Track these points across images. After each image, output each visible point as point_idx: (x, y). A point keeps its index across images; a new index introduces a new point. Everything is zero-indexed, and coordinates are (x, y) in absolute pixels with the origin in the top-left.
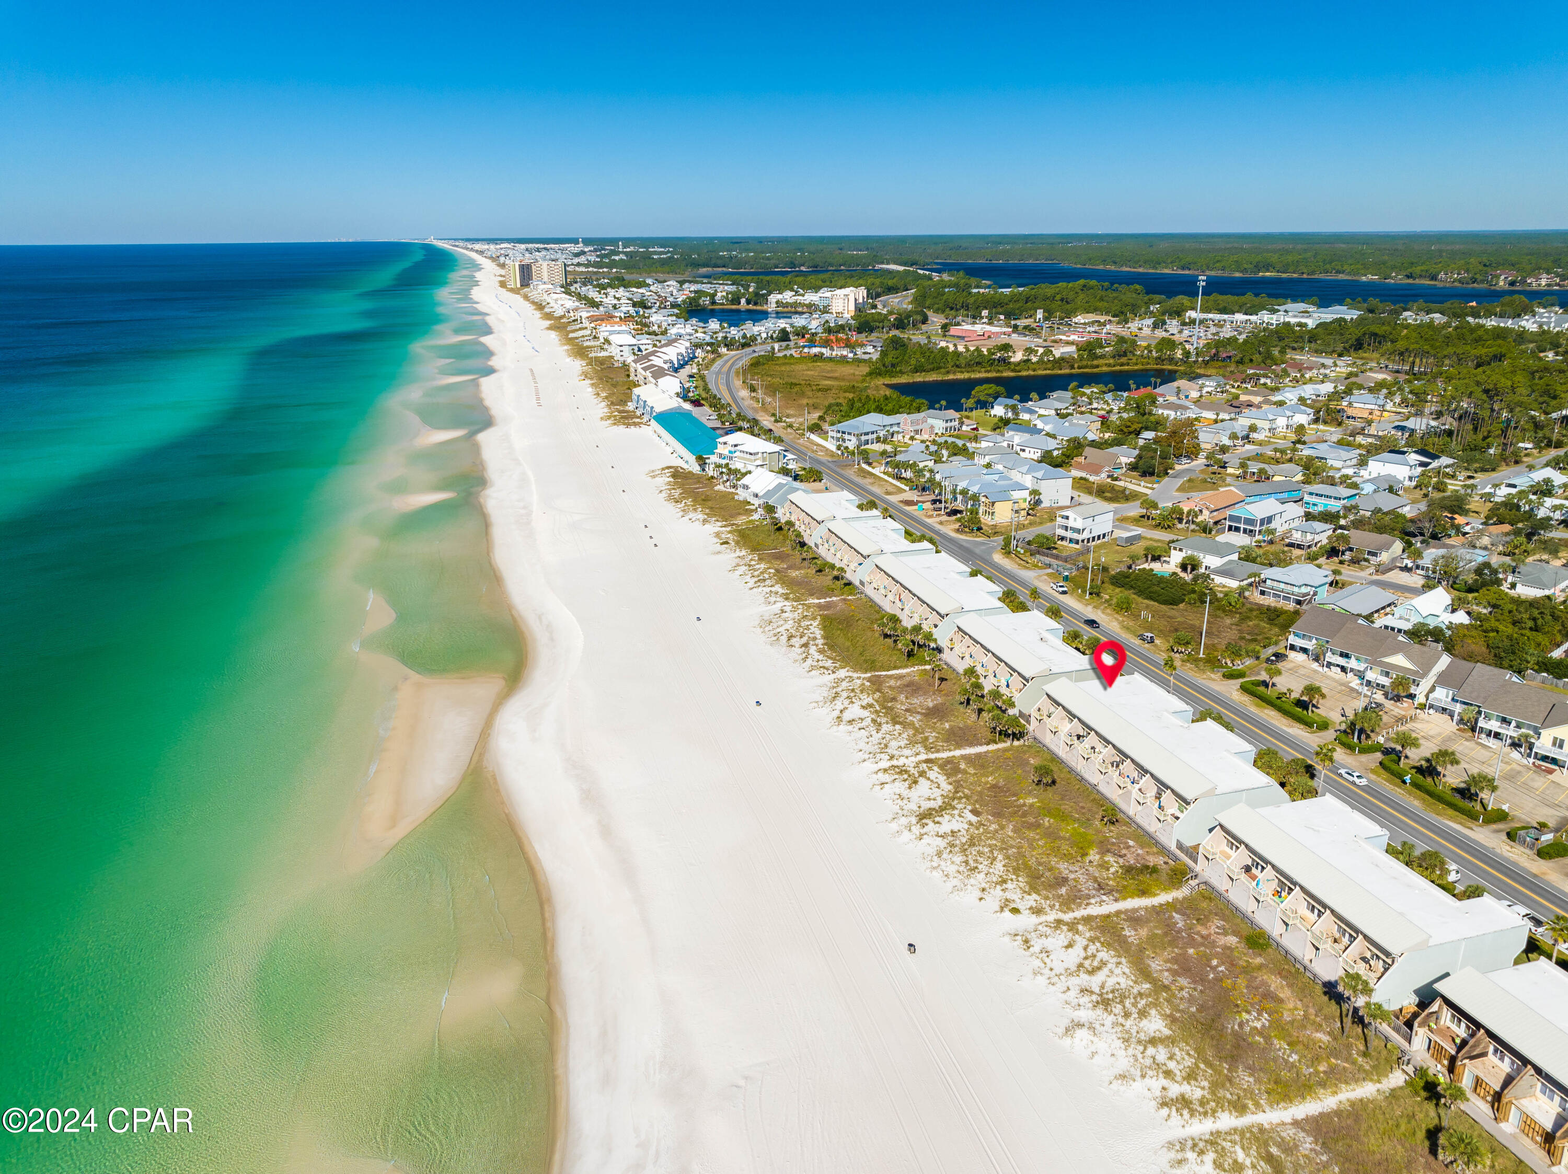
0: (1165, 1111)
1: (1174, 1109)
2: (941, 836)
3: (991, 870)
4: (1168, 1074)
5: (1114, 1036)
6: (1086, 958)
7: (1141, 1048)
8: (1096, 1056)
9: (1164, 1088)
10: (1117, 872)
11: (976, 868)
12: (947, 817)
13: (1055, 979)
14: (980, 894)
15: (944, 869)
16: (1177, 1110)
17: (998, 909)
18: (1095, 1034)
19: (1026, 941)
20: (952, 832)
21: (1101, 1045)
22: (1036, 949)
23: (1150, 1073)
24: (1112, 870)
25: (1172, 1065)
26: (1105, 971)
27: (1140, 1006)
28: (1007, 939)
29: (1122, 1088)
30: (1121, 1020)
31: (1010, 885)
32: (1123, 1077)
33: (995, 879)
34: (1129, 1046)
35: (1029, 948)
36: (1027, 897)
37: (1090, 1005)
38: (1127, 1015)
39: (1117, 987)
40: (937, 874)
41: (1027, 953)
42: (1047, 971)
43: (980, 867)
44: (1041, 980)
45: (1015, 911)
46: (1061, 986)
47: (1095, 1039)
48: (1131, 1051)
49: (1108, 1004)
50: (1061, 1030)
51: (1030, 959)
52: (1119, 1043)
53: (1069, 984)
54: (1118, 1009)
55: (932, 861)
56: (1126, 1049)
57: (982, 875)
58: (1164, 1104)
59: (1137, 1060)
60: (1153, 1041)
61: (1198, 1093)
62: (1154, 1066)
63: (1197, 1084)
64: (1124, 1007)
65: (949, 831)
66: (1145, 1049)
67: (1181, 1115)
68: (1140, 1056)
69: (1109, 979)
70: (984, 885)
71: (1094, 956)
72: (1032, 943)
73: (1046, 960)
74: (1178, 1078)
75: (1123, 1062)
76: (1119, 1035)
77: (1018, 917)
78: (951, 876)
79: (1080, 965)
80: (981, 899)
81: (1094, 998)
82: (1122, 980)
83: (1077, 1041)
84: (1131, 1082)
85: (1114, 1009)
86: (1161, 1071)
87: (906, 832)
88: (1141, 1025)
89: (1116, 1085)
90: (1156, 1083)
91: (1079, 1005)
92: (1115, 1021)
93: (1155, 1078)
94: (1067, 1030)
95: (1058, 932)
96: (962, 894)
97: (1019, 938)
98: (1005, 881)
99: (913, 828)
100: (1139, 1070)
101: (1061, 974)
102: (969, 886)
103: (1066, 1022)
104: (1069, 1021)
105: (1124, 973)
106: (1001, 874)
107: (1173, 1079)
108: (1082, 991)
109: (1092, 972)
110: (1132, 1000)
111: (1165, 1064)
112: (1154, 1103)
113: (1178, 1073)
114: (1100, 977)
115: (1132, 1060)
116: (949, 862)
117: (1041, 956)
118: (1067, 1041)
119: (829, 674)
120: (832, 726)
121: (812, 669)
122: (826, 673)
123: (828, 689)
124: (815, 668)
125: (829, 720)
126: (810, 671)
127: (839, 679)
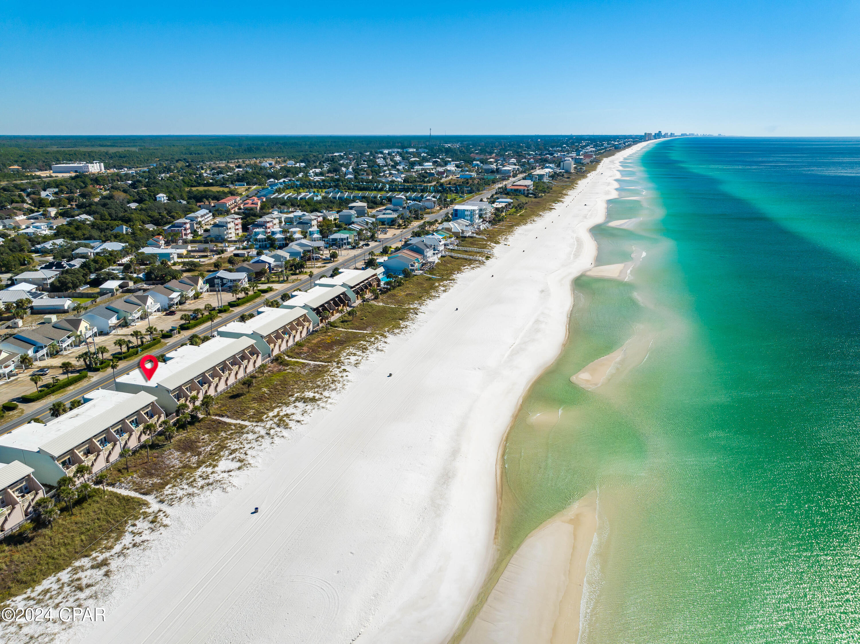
87: (329, 401)
99: (325, 400)
119: (164, 512)
120: (252, 467)
121: (160, 527)
122: (164, 514)
123: (195, 498)
124: (158, 525)
125: (245, 472)
126: (165, 526)
127: (169, 503)
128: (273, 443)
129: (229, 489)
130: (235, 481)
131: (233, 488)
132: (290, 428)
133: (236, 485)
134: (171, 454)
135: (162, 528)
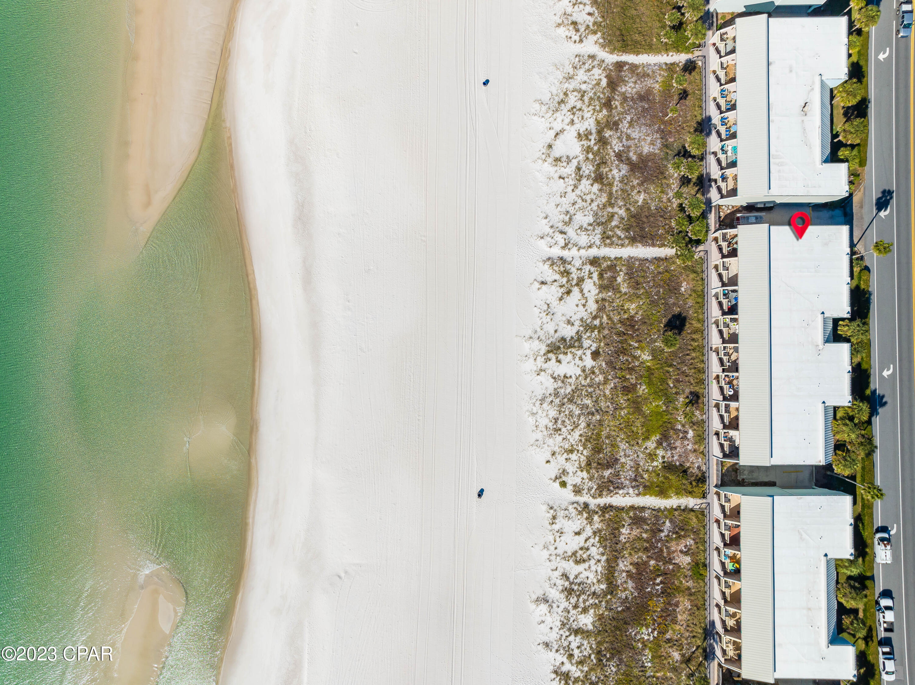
0: (554, 676)
1: (559, 677)
2: (554, 378)
3: (569, 437)
4: (571, 656)
5: (559, 618)
6: (581, 549)
7: (567, 633)
8: (542, 624)
9: (563, 663)
10: (657, 466)
11: (560, 430)
12: (570, 356)
13: (553, 558)
14: (548, 456)
15: (538, 420)
16: (560, 679)
17: (553, 477)
18: (550, 612)
19: (554, 518)
20: (565, 377)
21: (549, 619)
22: (556, 527)
23: (562, 651)
24: (655, 464)
25: (576, 652)
26: (586, 565)
27: (587, 604)
28: (545, 508)
29: (543, 650)
30: (570, 608)
31: (574, 456)
32: (547, 645)
33: (566, 446)
34: (563, 629)
35: (553, 523)
36: (579, 473)
37: (561, 588)
38: (576, 607)
39: (585, 581)
40: (531, 420)
41: (549, 527)
42: (552, 548)
43: (564, 429)
44: (546, 554)
45: (563, 484)
46: (553, 565)
47: (548, 614)
48: (561, 632)
49: (571, 594)
50: (534, 597)
51: (548, 533)
52: (559, 624)
53: (559, 565)
54: (573, 600)
55: (534, 404)
56: (560, 629)
57: (561, 438)
58: (556, 672)
59: (560, 639)
60: (577, 632)
61: (578, 674)
62: (567, 649)
63: (581, 668)
64: (578, 600)
65: (562, 375)
66: (570, 635)
67: (560, 682)
68: (564, 637)
69: (584, 572)
70: (557, 449)
71: (588, 549)
72: (556, 521)
73: (558, 539)
74: (574, 661)
75: (553, 636)
76: (562, 619)
77: (564, 490)
78: (540, 429)
79: (574, 553)
80: (548, 462)
81: (567, 584)
82: (591, 576)
83: (538, 609)
84: (549, 651)
85: (571, 598)
86: (568, 653)
87: (532, 360)
88: (579, 617)
89: (541, 647)
90: (561, 658)
91: (555, 585)
92: (567, 606)
93: (562, 655)
94: (537, 600)
95: (579, 517)
96: (538, 450)
97: (552, 511)
98: (571, 451)
99: (539, 358)
100: (558, 645)
101: (559, 556)
102: (546, 445)
103: (539, 593)
104: (543, 593)
105: (596, 572)
106: (574, 443)
107: (571, 661)
108: (562, 575)
109: (577, 562)
110: (586, 598)
111: (573, 650)
112: (552, 668)
113: (576, 657)
114: (581, 568)
115: (559, 637)
116: (545, 414)
117: (556, 534)
118: (533, 606)
119: (575, 42)
120: (538, 158)
121: (563, 22)
122: (573, 39)
123: (562, 77)
124: (566, 22)
125: (540, 145)
126: (559, 25)
127: (581, 57)
128: (546, 218)
129: (537, 106)
130: (540, 124)
131: (533, 111)
132: (544, 262)
133: (533, 117)
134: (652, 143)
135: (560, 21)
